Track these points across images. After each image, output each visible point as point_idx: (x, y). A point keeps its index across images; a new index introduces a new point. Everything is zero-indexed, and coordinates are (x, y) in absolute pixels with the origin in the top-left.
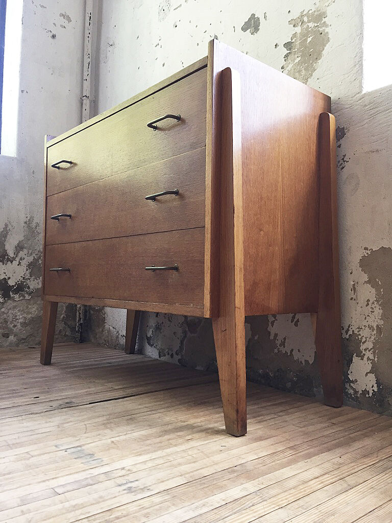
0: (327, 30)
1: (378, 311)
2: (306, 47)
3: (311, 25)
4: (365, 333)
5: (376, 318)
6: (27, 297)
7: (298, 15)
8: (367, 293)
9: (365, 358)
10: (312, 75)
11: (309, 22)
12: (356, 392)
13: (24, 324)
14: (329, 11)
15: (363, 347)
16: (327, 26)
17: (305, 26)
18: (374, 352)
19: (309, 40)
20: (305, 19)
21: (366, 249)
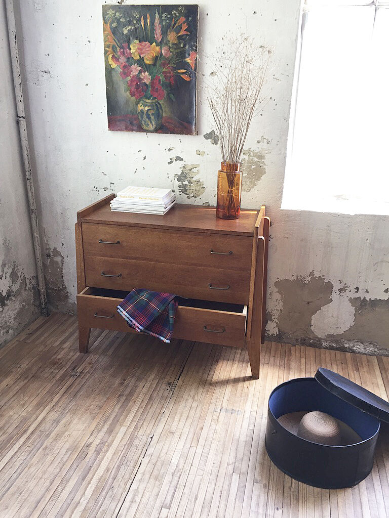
0: (264, 167)
1: (281, 304)
2: (251, 170)
3: (255, 159)
4: (274, 312)
5: (280, 306)
6: (13, 299)
7: (247, 149)
8: (277, 296)
9: (274, 322)
10: (253, 187)
11: (253, 156)
12: (268, 335)
13: (15, 319)
14: (267, 156)
15: (273, 318)
16: (265, 164)
17: (251, 158)
18: (278, 320)
19: (253, 167)
20: (252, 154)
21: (278, 278)
